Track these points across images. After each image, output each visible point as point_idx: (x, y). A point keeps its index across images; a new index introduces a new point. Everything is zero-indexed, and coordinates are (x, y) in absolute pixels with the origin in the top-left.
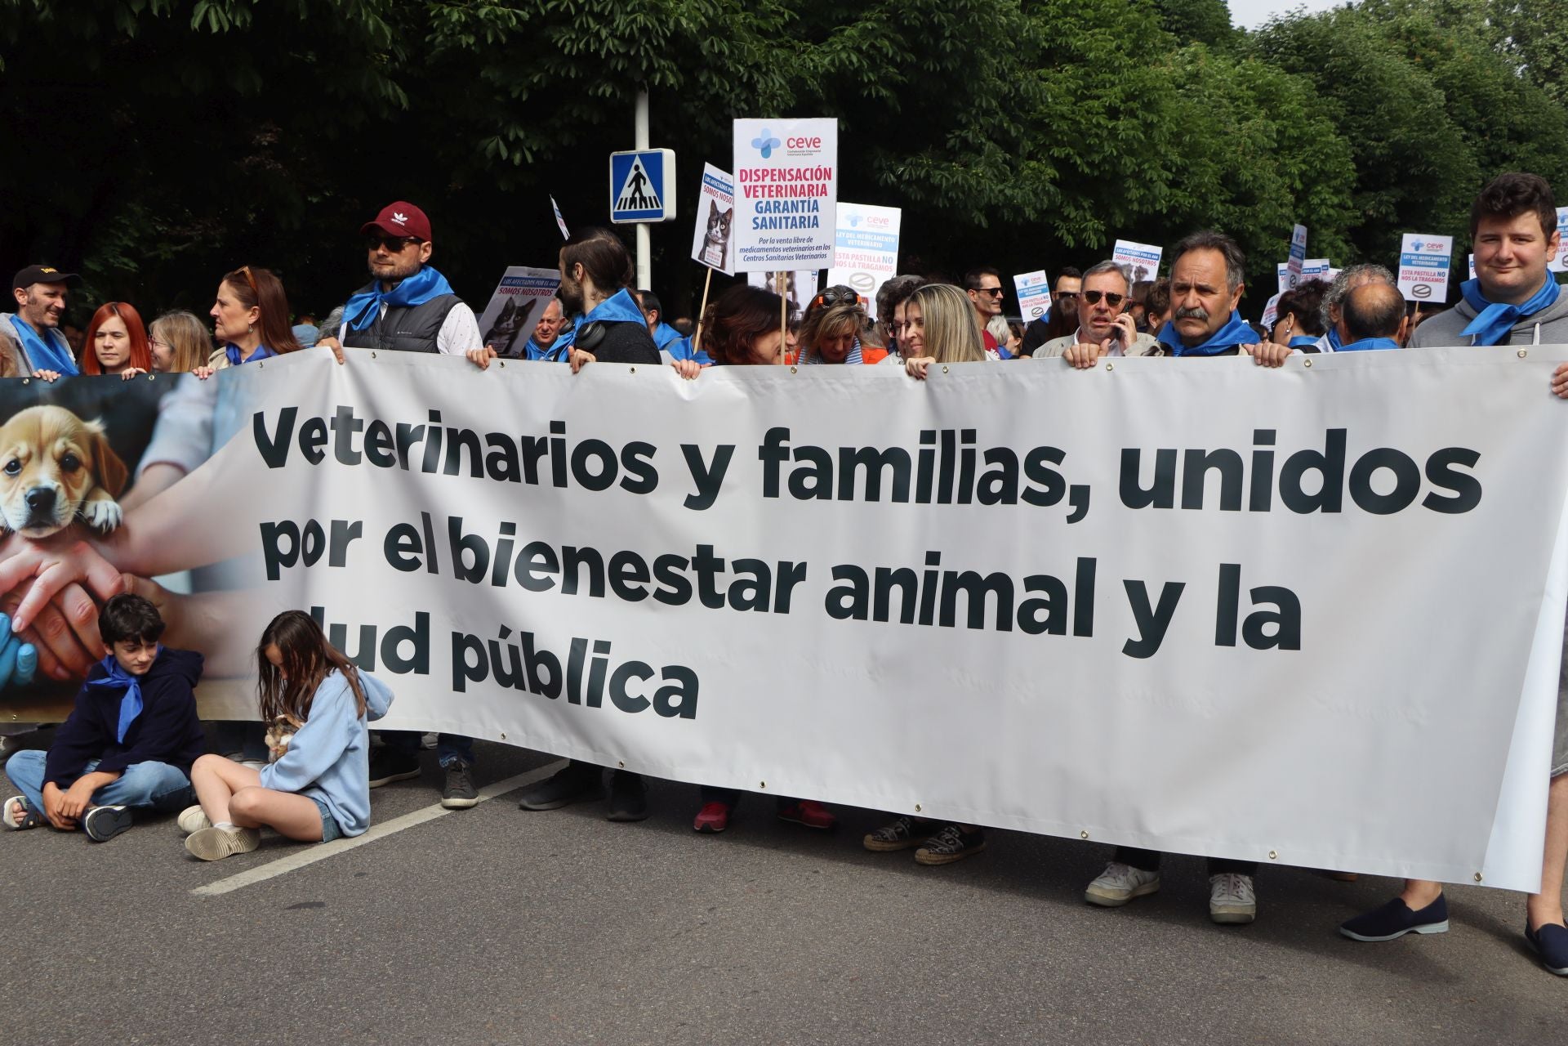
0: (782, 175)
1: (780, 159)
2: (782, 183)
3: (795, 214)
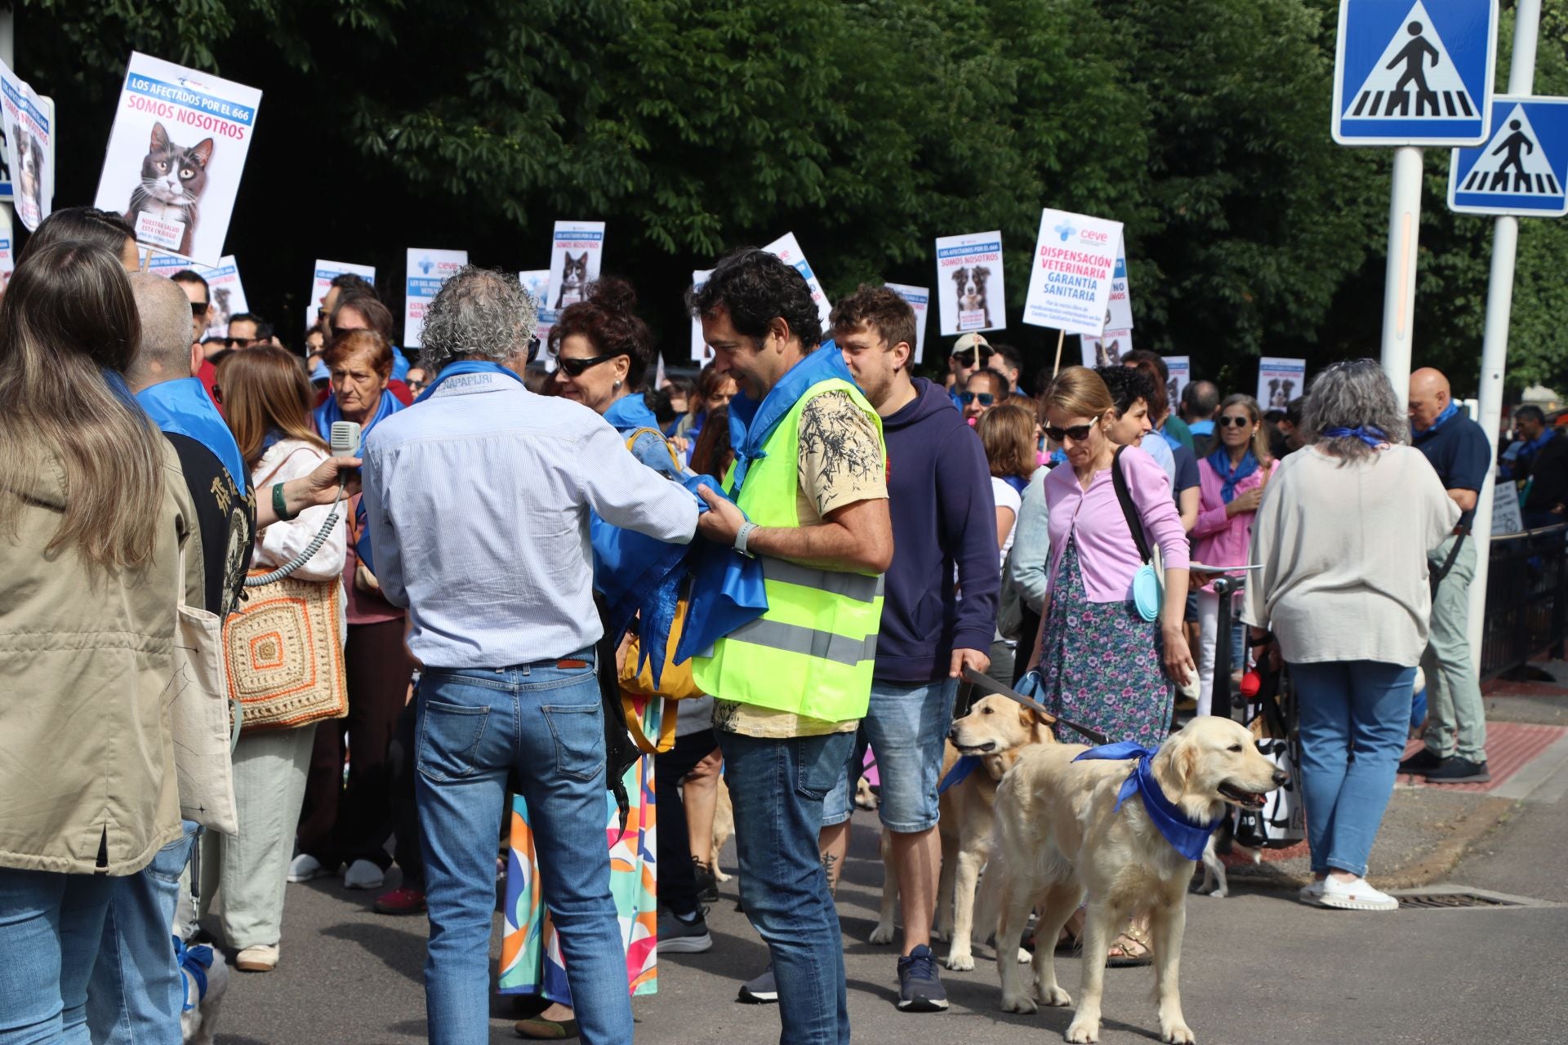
0: (1073, 256)
1: (1073, 244)
2: (1072, 262)
3: (1077, 287)
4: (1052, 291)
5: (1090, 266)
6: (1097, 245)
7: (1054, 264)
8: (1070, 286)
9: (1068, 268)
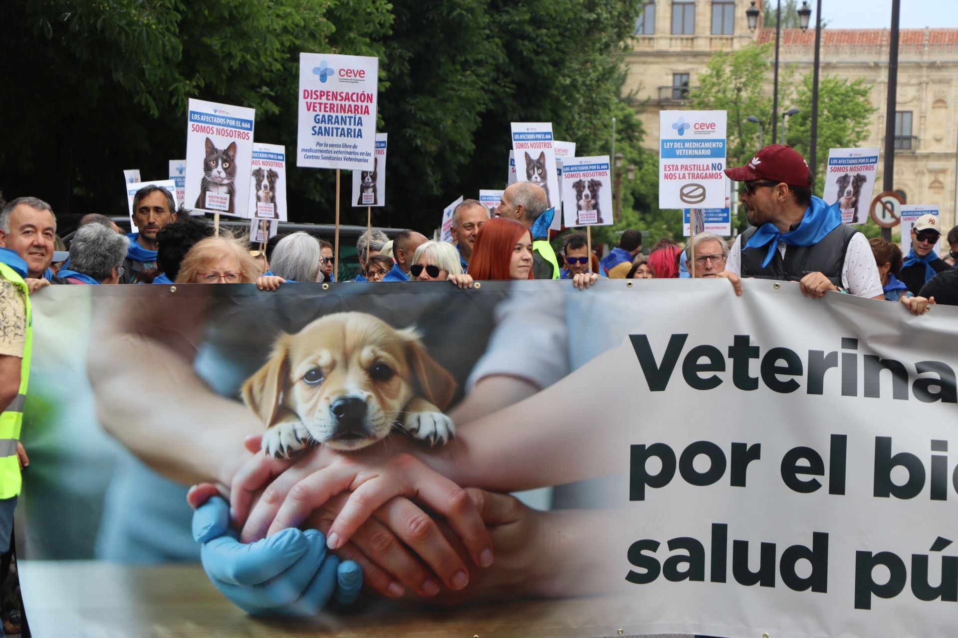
4: (320, 133)
5: (353, 104)
6: (356, 81)
7: (318, 106)
8: (336, 126)
9: (332, 109)
